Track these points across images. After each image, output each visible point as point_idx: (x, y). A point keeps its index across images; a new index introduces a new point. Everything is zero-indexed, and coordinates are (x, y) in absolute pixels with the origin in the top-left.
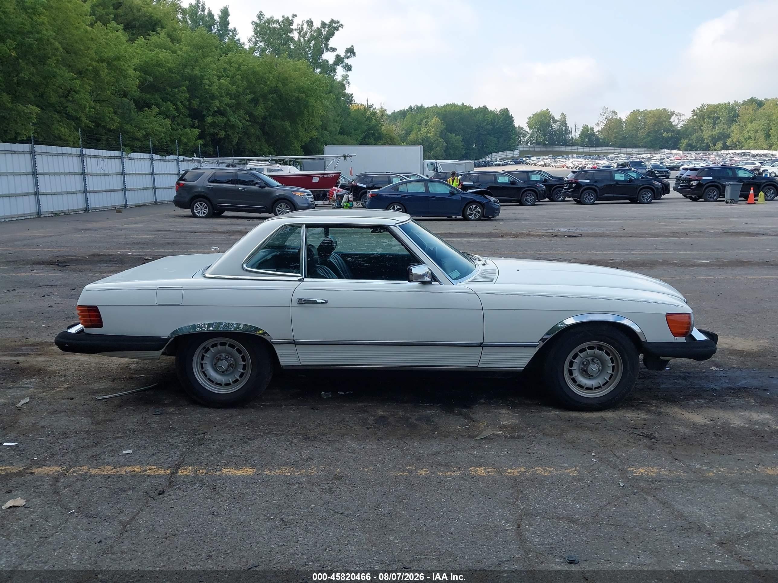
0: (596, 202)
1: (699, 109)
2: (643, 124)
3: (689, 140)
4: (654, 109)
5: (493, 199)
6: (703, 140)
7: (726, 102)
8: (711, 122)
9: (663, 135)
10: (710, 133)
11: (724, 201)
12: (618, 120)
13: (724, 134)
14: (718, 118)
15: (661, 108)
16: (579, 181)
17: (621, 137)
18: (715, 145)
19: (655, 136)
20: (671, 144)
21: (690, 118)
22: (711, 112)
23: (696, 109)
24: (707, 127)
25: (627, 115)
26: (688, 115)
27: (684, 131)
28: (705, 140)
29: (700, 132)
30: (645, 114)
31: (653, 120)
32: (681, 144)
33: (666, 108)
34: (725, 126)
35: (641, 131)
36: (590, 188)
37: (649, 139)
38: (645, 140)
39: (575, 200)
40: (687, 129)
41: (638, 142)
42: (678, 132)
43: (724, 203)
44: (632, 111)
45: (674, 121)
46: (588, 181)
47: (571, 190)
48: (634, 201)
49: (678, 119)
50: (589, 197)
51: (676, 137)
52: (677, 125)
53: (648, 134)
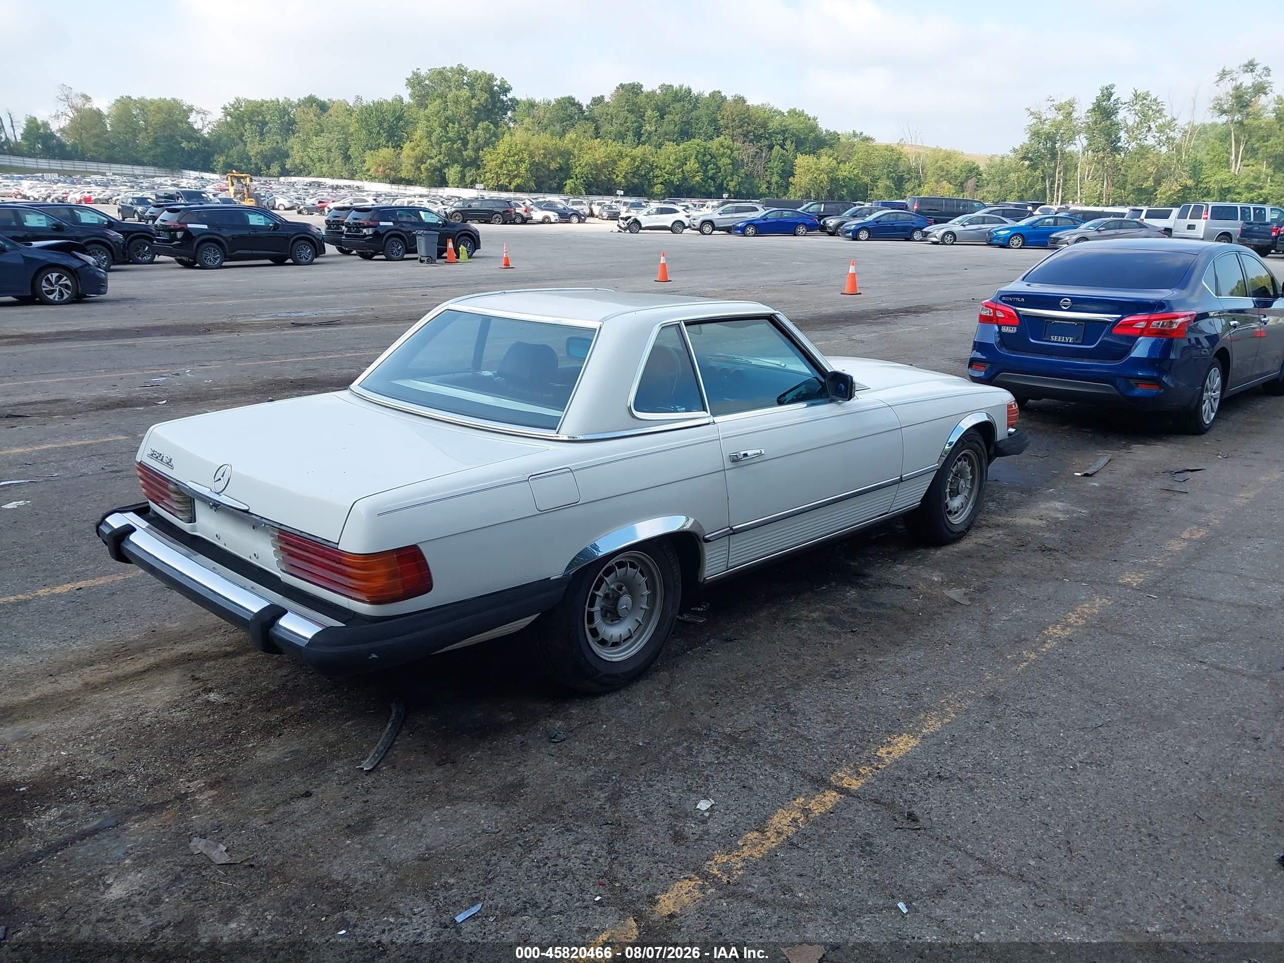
0: (225, 264)
1: (233, 106)
2: (141, 122)
3: (227, 157)
4: (156, 98)
5: (91, 260)
6: (249, 159)
7: (273, 99)
8: (256, 129)
9: (183, 145)
10: (258, 148)
11: (416, 259)
12: (95, 112)
13: (278, 150)
14: (265, 124)
15: (169, 98)
16: (189, 226)
17: (106, 144)
18: (269, 169)
19: (169, 146)
20: (198, 162)
21: (220, 119)
22: (253, 113)
23: (228, 106)
24: (252, 137)
25: (109, 105)
26: (217, 115)
27: (215, 141)
28: (253, 158)
29: (241, 144)
30: (143, 105)
31: (160, 117)
32: (215, 163)
33: (178, 97)
34: (279, 138)
35: (141, 136)
36: (209, 240)
37: (159, 150)
38: (152, 153)
39: (180, 261)
40: (219, 138)
41: (140, 155)
42: (206, 142)
43: (418, 261)
44: (118, 98)
45: (195, 122)
46: (205, 227)
47: (176, 243)
48: (279, 261)
49: (202, 119)
50: (212, 255)
51: (204, 151)
52: (201, 130)
53: (156, 141)
